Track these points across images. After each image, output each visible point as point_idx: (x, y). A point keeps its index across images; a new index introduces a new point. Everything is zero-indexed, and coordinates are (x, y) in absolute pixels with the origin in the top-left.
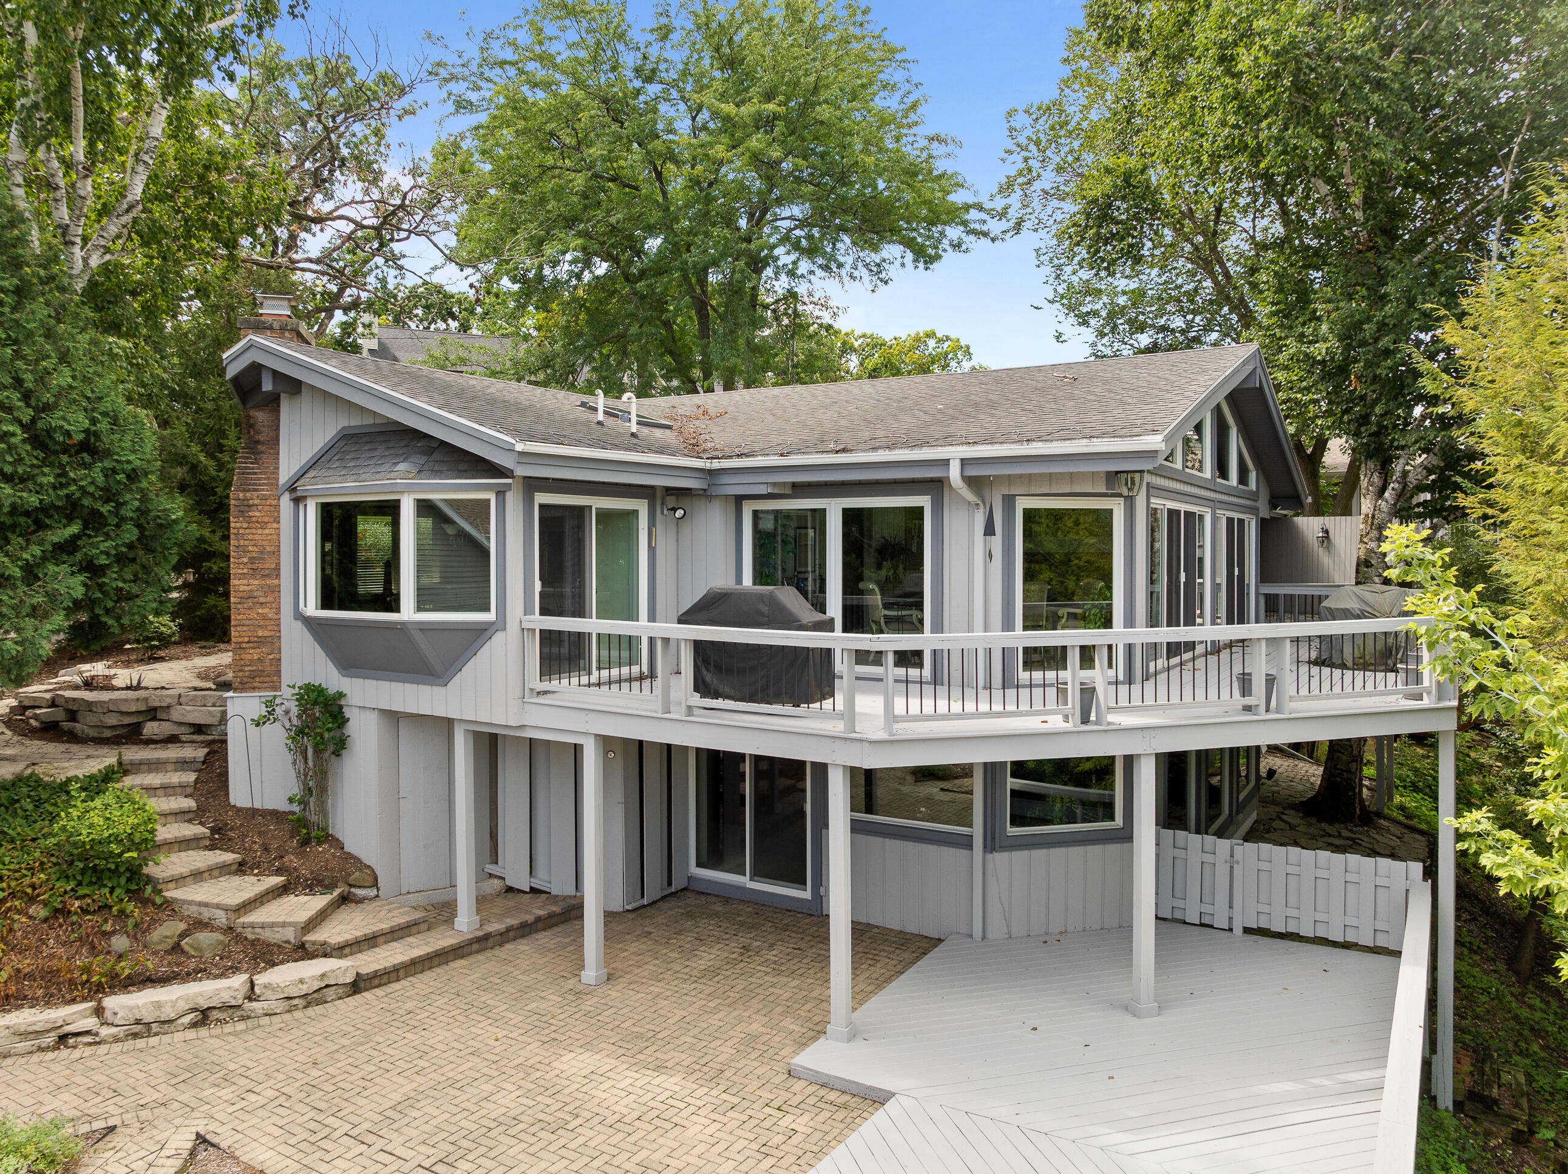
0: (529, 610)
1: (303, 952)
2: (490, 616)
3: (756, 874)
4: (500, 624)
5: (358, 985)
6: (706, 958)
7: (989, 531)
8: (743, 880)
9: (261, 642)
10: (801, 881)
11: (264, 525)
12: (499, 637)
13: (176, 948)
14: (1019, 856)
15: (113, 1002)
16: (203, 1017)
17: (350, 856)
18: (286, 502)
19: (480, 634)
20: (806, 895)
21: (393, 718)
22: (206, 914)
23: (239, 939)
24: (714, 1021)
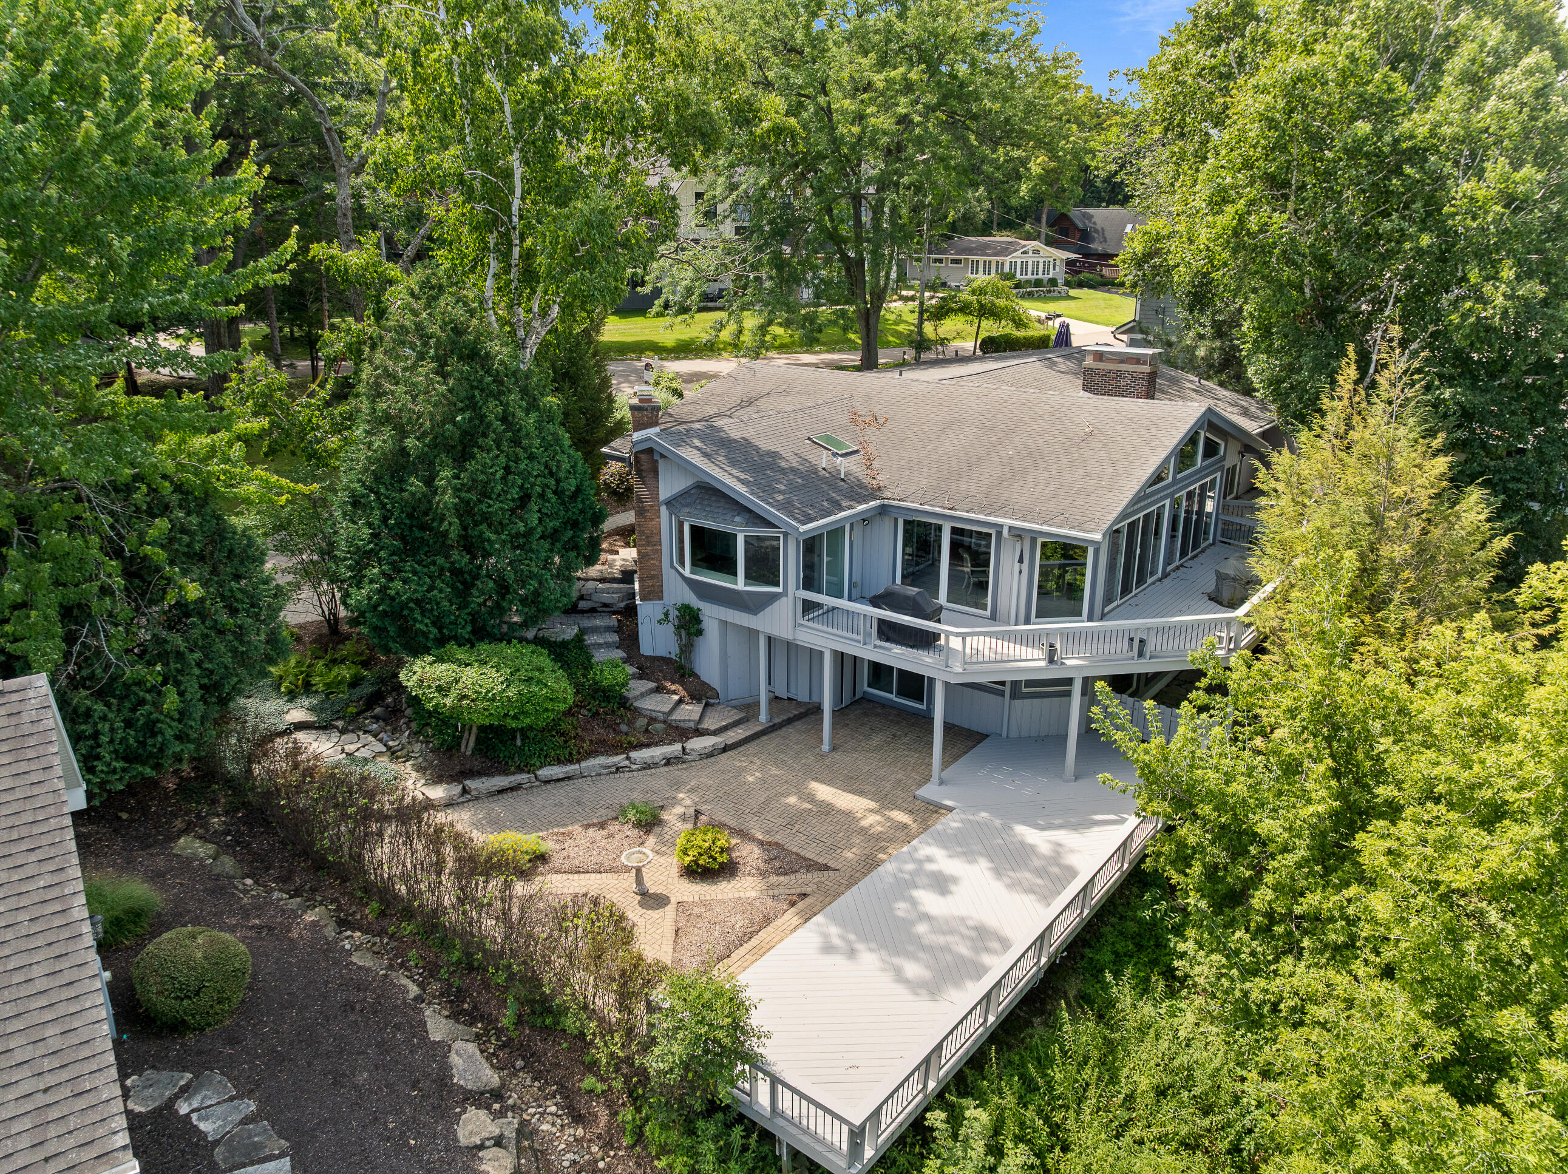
0: (797, 588)
1: (699, 733)
2: (780, 590)
3: (900, 693)
4: (785, 593)
5: (726, 749)
6: (876, 740)
7: (1021, 561)
8: (892, 697)
9: (653, 577)
10: (920, 699)
11: (652, 520)
12: (784, 599)
13: (647, 731)
14: (1027, 702)
15: (634, 754)
16: (668, 762)
17: (704, 683)
18: (663, 510)
19: (775, 597)
20: (924, 707)
21: (724, 624)
22: (654, 715)
23: (670, 726)
24: (882, 772)
